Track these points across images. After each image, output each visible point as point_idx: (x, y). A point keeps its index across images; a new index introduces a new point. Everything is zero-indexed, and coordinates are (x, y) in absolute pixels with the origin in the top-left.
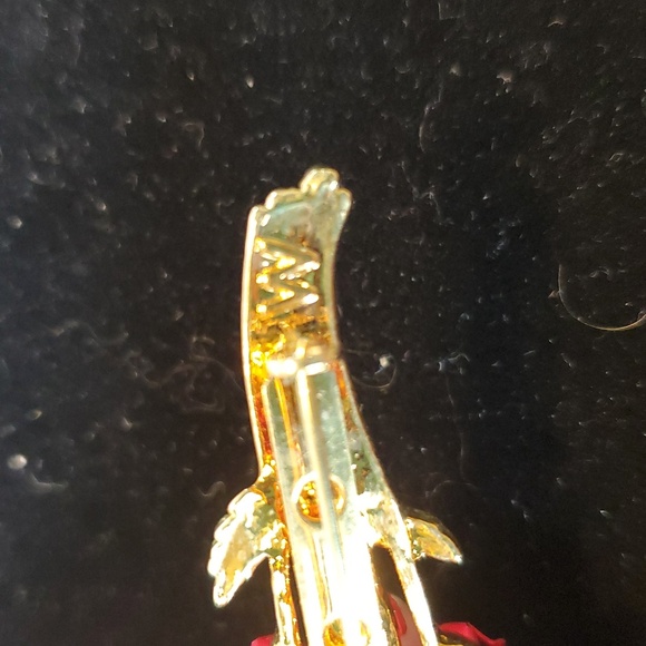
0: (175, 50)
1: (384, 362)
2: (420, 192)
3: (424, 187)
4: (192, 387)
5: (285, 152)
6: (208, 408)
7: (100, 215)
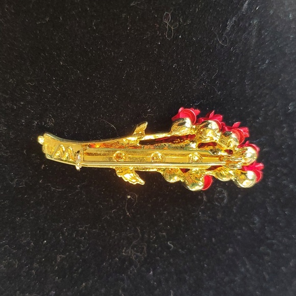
0: (35, 265)
1: (129, 197)
2: (78, 189)
3: (77, 188)
4: (139, 254)
5: (66, 230)
6: (145, 248)
7: (86, 285)
